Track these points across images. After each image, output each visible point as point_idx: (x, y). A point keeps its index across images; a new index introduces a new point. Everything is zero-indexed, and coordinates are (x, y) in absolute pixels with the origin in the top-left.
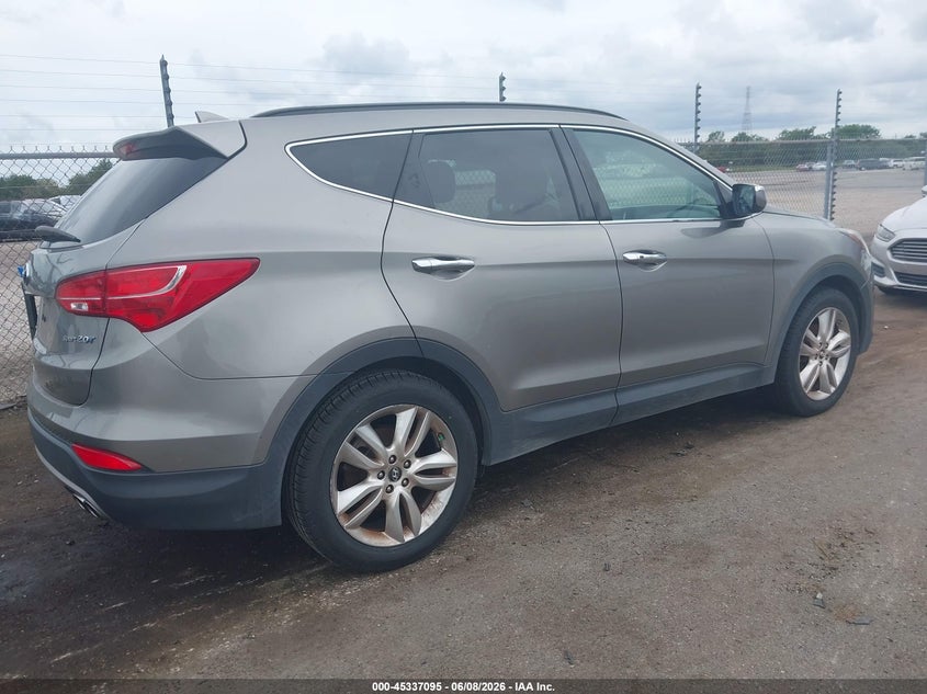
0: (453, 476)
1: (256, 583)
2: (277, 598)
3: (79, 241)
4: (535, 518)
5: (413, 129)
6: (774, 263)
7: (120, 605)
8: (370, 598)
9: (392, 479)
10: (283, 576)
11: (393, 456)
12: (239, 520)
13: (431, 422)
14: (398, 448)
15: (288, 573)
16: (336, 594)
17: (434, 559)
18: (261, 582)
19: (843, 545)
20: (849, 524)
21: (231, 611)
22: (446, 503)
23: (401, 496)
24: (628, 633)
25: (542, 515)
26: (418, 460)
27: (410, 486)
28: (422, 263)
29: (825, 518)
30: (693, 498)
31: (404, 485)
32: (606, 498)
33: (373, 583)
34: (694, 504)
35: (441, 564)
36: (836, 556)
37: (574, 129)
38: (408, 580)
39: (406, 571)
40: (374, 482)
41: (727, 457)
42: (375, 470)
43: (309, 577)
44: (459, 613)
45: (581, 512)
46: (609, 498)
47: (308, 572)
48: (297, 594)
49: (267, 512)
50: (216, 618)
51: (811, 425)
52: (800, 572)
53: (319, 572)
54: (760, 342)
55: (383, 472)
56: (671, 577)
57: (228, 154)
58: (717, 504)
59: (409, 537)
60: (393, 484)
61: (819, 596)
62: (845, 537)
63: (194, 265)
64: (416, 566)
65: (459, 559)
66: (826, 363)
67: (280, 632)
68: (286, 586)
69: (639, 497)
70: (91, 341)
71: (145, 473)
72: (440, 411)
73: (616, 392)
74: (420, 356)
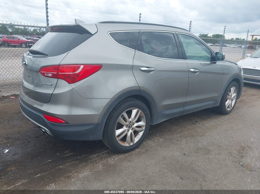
0: (144, 128)
1: (88, 156)
2: (96, 160)
3: (47, 55)
4: (161, 140)
5: (140, 30)
6: (223, 74)
7: (50, 161)
8: (122, 161)
9: (129, 128)
10: (95, 154)
11: (130, 122)
12: (91, 138)
13: (141, 113)
14: (132, 119)
15: (97, 153)
16: (112, 159)
17: (137, 150)
18: (89, 155)
19: (243, 150)
20: (243, 145)
21: (84, 164)
22: (141, 135)
23: (131, 133)
24: (195, 172)
25: (163, 139)
26: (136, 123)
27: (133, 130)
28: (143, 69)
29: (237, 143)
30: (202, 136)
31: (132, 130)
32: (178, 135)
33: (122, 156)
34: (202, 138)
35: (139, 152)
36: (242, 153)
37: (179, 34)
38: (131, 156)
39: (130, 153)
40: (125, 128)
41: (207, 125)
42: (125, 125)
43: (103, 154)
44: (149, 165)
45: (173, 138)
46: (179, 135)
47: (102, 153)
48: (101, 159)
49: (99, 136)
50: (80, 165)
51: (226, 117)
52: (234, 157)
53: (106, 153)
54: (217, 95)
55: (127, 126)
56: (202, 157)
57: (93, 34)
58: (208, 138)
59: (132, 144)
60: (129, 129)
61: (241, 163)
62: (243, 148)
63: (85, 66)
64: (133, 152)
65: (144, 150)
66: (231, 101)
67: (100, 170)
68: (98, 157)
69: (187, 135)
70: (52, 85)
71: (67, 124)
72: (143, 110)
73: (184, 106)
74: (140, 95)
